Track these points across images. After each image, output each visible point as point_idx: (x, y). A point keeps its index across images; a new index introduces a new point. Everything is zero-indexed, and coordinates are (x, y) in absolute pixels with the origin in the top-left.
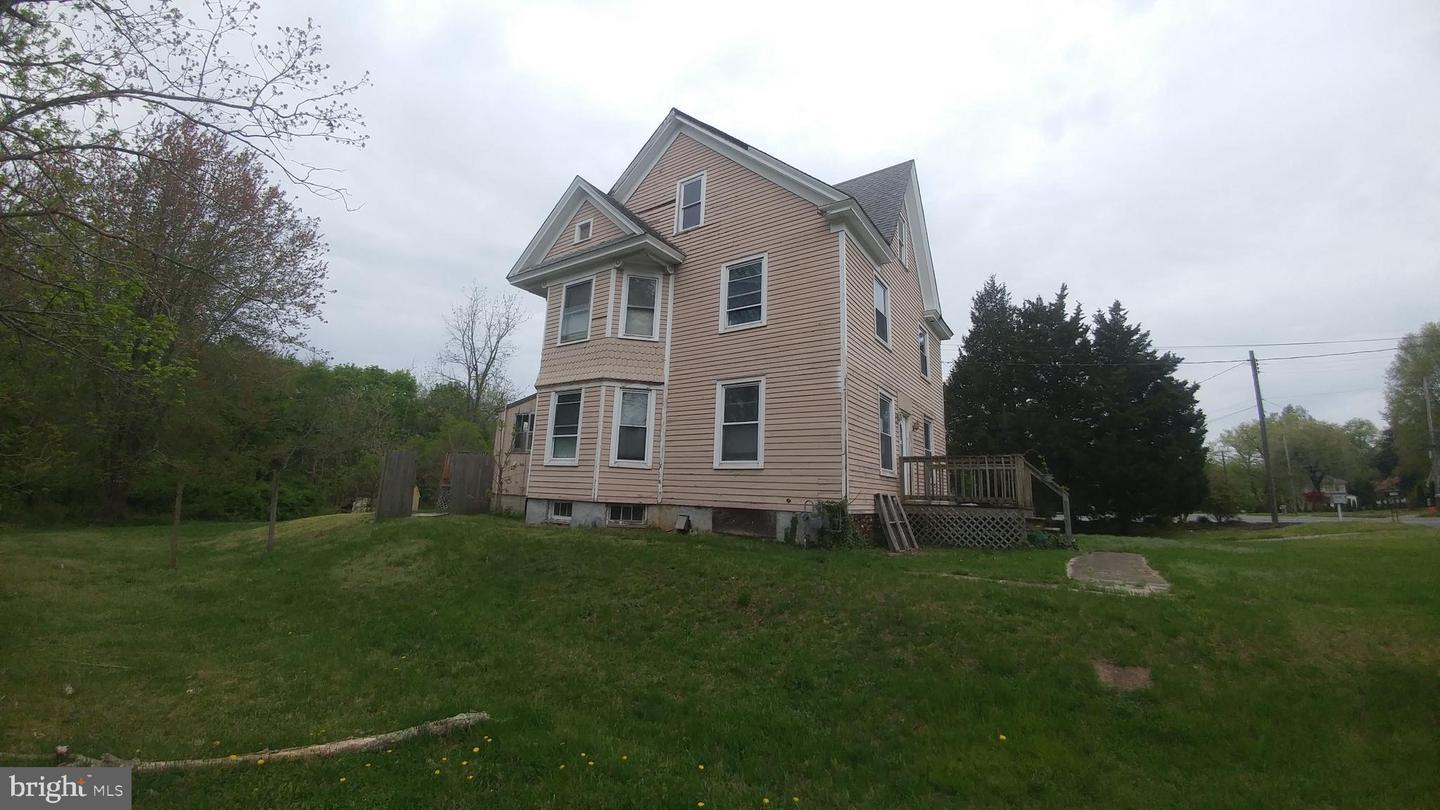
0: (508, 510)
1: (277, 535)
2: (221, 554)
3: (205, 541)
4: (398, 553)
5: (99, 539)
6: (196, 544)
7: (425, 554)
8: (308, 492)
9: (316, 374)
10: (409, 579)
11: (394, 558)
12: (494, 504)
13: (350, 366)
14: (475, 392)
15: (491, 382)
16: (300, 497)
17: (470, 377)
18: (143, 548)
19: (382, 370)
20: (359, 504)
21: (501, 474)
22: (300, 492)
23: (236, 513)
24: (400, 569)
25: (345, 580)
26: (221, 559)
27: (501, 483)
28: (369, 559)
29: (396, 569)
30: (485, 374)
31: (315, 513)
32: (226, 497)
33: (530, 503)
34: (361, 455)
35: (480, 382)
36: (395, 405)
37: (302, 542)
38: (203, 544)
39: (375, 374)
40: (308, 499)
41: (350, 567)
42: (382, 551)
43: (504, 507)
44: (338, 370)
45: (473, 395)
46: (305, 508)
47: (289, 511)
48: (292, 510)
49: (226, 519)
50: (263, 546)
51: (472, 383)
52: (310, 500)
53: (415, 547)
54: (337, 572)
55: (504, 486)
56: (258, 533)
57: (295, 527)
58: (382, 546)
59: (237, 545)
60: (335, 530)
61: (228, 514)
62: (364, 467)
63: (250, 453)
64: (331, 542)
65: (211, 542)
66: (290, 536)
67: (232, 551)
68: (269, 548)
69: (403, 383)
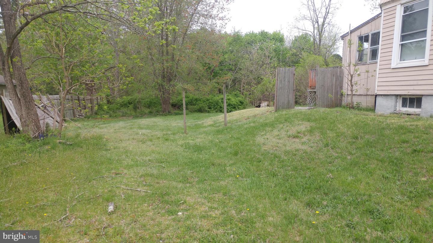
0: (358, 104)
1: (228, 119)
2: (205, 127)
3: (200, 121)
4: (293, 131)
5: (159, 121)
6: (197, 123)
7: (311, 131)
8: (240, 99)
9: (237, 38)
10: (304, 147)
11: (290, 133)
12: (346, 100)
13: (251, 32)
14: (318, 37)
15: (327, 28)
16: (237, 101)
17: (314, 28)
18: (176, 124)
19: (267, 33)
20: (264, 104)
21: (351, 79)
22: (237, 99)
23: (213, 109)
24: (297, 140)
25: (264, 144)
26: (206, 129)
27: (352, 86)
28: (276, 132)
29: (294, 140)
30: (323, 25)
31: (244, 108)
32: (208, 102)
33: (379, 99)
34: (262, 79)
35: (320, 30)
36: (275, 51)
37: (240, 122)
38: (199, 122)
39: (264, 35)
40: (241, 102)
41: (266, 137)
42: (282, 128)
43: (355, 103)
44: (247, 35)
45: (317, 39)
46: (240, 107)
47: (233, 107)
48: (235, 108)
49: (209, 112)
50: (223, 123)
51: (316, 31)
52: (242, 103)
53: (304, 127)
54: (259, 139)
55: (355, 88)
56: (220, 117)
57: (236, 114)
58: (282, 125)
59: (212, 123)
60: (255, 116)
61: (209, 110)
62: (264, 85)
63: (214, 80)
64: (254, 122)
65: (201, 122)
66: (235, 119)
67: (210, 126)
68: (225, 125)
69: (278, 38)
